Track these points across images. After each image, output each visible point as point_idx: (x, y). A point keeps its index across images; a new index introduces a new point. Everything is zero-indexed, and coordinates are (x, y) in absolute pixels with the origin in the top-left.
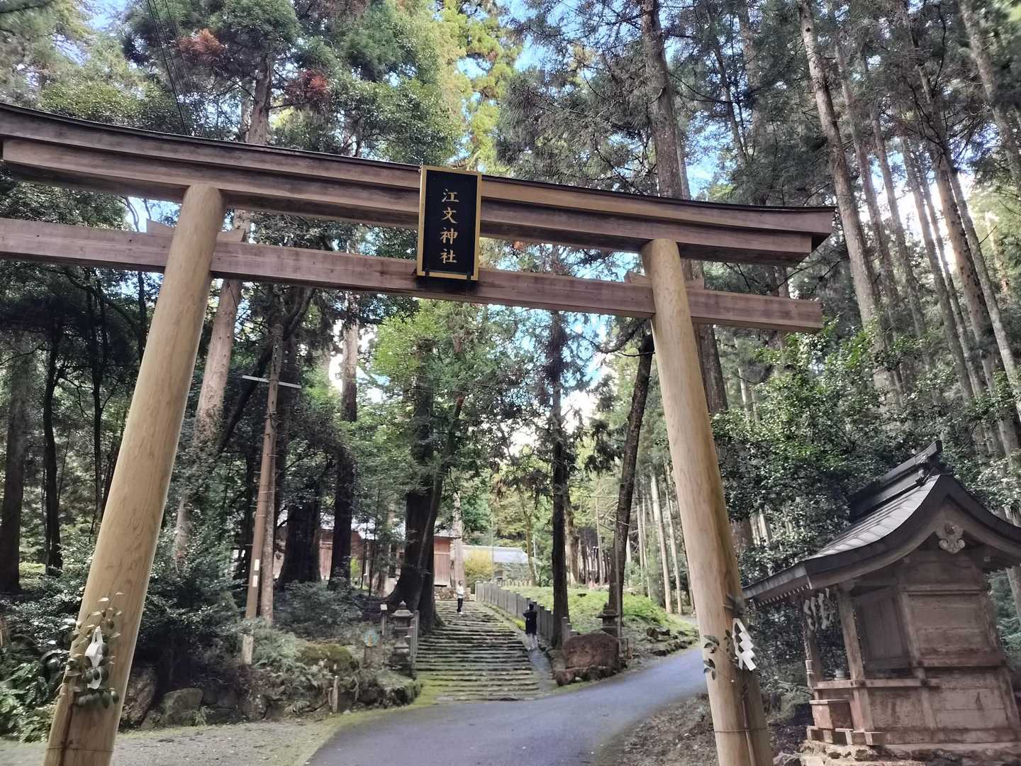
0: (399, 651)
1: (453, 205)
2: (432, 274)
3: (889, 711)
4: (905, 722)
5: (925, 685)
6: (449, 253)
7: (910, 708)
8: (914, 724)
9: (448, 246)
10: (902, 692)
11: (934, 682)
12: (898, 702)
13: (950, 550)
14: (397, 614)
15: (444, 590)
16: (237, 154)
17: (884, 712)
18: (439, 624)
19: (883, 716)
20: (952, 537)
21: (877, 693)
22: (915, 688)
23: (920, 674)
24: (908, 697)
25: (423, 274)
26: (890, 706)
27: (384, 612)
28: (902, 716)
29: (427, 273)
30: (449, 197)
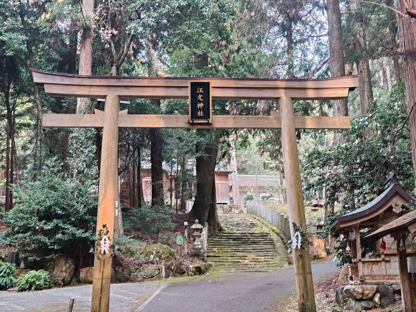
0: (196, 247)
1: (201, 94)
2: (195, 122)
3: (370, 269)
4: (375, 273)
5: (383, 260)
6: (200, 112)
7: (378, 268)
8: (379, 273)
9: (200, 109)
10: (375, 263)
11: (387, 259)
12: (374, 266)
13: (396, 212)
14: (194, 226)
15: (225, 206)
16: (122, 80)
17: (368, 270)
18: (221, 230)
19: (367, 271)
20: (397, 207)
21: (366, 263)
22: (380, 261)
23: (383, 256)
24: (377, 264)
25: (191, 122)
26: (370, 267)
27: (186, 226)
28: (374, 271)
29: (193, 121)
30: (200, 90)
